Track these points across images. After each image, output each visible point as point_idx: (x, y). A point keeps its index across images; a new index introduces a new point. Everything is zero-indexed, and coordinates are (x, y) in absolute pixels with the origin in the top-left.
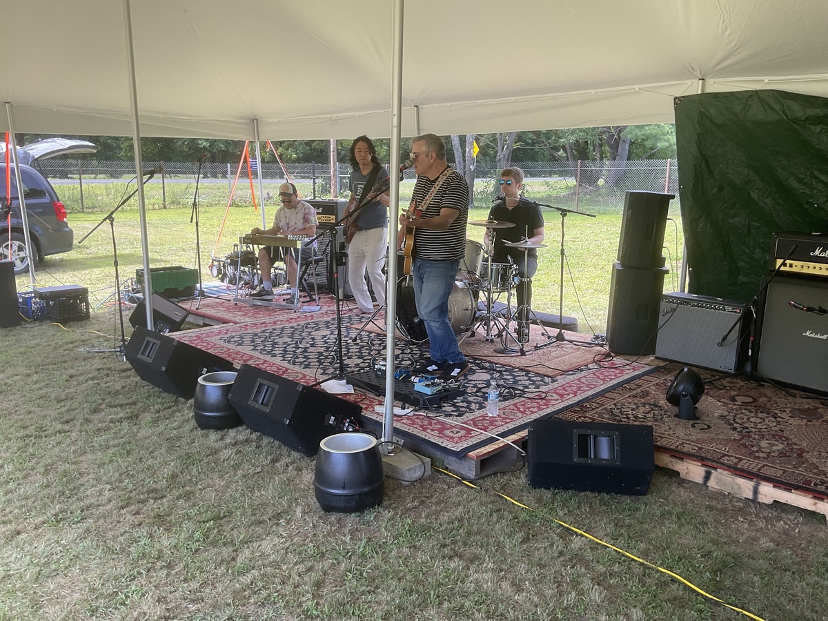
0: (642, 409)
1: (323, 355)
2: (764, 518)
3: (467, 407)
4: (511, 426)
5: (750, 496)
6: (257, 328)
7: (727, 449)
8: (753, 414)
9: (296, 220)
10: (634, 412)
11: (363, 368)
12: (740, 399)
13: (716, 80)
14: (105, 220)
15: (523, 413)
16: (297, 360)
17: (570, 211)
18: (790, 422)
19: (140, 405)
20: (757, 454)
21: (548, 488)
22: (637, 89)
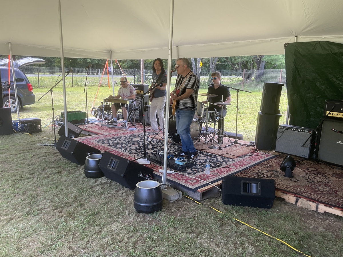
0: (270, 173)
1: (137, 148)
2: (320, 219)
3: (197, 171)
4: (215, 179)
5: (315, 209)
6: (110, 137)
7: (305, 190)
8: (316, 176)
9: (127, 92)
10: (266, 174)
11: (154, 154)
12: (310, 169)
13: (302, 37)
14: (49, 91)
15: (220, 173)
16: (127, 150)
17: (241, 90)
18: (331, 179)
19: (62, 167)
20: (318, 192)
21: (230, 205)
22: (269, 40)
